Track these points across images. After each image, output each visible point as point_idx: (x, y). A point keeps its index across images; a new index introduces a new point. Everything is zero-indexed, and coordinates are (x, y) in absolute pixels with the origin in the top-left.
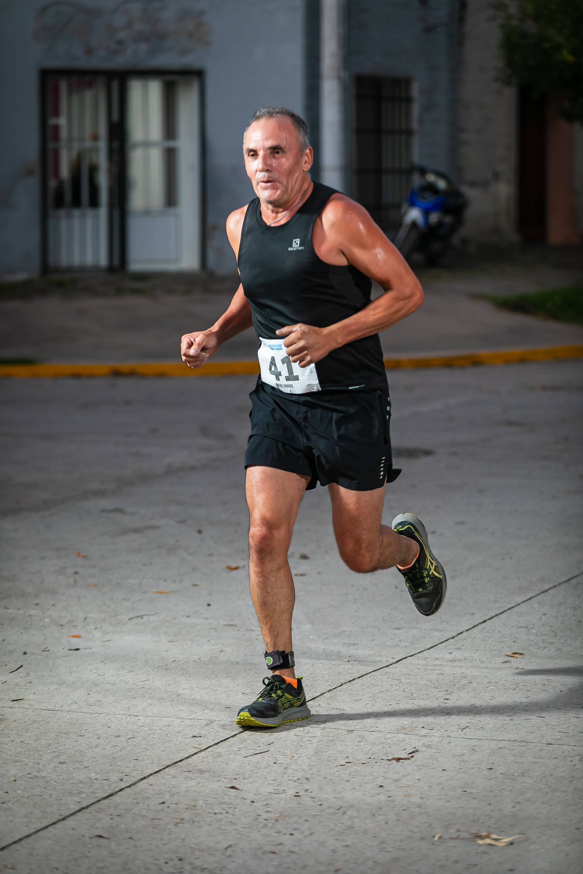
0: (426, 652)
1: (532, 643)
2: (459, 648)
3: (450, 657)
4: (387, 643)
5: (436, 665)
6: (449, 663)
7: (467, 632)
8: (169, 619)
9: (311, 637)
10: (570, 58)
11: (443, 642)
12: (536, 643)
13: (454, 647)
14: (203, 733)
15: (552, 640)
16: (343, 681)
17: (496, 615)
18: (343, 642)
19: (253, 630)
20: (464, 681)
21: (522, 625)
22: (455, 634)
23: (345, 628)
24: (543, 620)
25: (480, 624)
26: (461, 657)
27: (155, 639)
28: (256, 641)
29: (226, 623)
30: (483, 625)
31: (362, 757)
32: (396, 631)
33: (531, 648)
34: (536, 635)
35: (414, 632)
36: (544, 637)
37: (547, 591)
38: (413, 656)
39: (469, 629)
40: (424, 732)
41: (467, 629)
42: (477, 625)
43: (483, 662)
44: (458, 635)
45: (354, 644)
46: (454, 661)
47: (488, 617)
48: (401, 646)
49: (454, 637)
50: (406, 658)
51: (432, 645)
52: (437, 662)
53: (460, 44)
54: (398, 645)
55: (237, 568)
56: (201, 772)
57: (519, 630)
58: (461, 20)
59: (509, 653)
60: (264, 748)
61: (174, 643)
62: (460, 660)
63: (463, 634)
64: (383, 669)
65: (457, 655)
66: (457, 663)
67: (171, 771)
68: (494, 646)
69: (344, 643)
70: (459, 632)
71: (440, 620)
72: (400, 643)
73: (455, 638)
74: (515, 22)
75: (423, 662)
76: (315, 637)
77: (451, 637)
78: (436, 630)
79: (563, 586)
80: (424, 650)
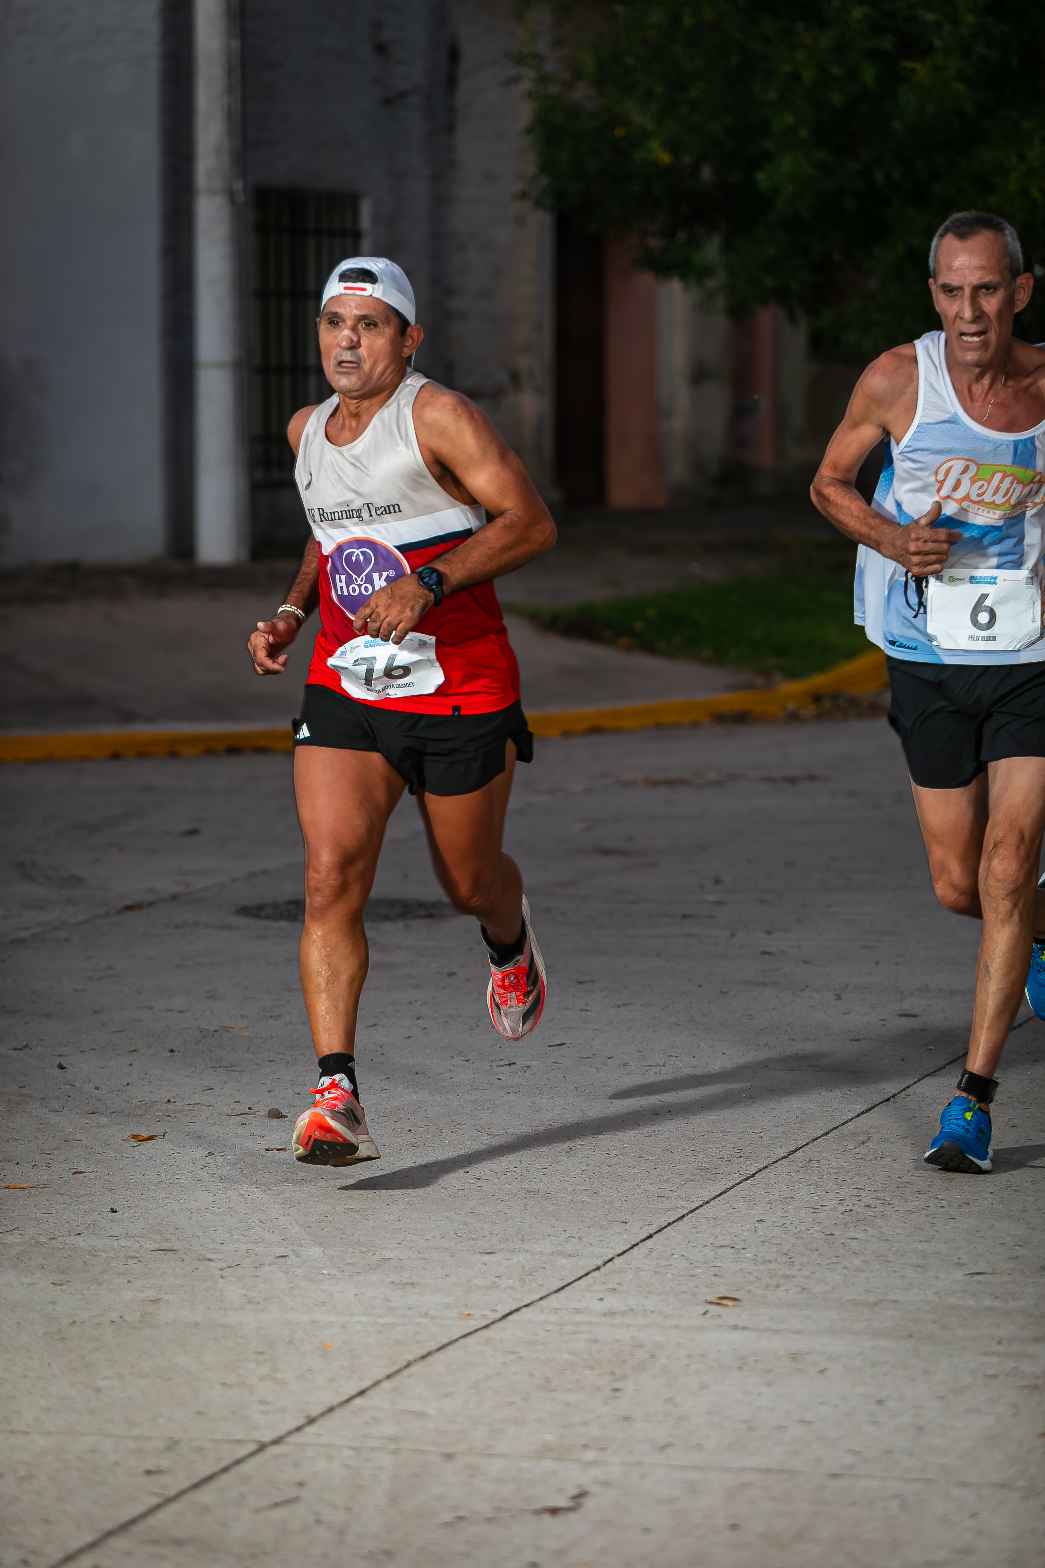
0: (553, 1297)
1: (752, 1278)
2: (614, 1290)
3: (600, 1307)
4: (475, 1281)
5: (579, 1323)
6: (604, 1319)
7: (622, 1257)
8: (42, 1239)
9: (325, 1272)
10: (665, 157)
11: (580, 1278)
12: (758, 1278)
13: (605, 1287)
14: (164, 1463)
15: (786, 1271)
16: (410, 1357)
17: (669, 1224)
18: (389, 1280)
19: (210, 1260)
20: (642, 1355)
21: (723, 1243)
22: (600, 1262)
23: (387, 1254)
24: (760, 1233)
25: (643, 1241)
26: (624, 1308)
27: (26, 1280)
28: (221, 1280)
29: (155, 1246)
30: (649, 1243)
31: (484, 1508)
32: (487, 1258)
33: (750, 1287)
34: (755, 1261)
35: (521, 1258)
36: (771, 1266)
37: (753, 1175)
38: (531, 1308)
39: (624, 1252)
40: (590, 1455)
41: (621, 1251)
42: (637, 1244)
43: (667, 1317)
44: (605, 1263)
45: (412, 1284)
46: (610, 1314)
47: (655, 1228)
48: (503, 1286)
49: (598, 1268)
50: (518, 1310)
51: (561, 1285)
52: (579, 1318)
53: (450, 128)
54: (495, 1286)
55: (151, 1138)
56: (179, 1543)
57: (720, 1251)
58: (451, 83)
59: (711, 1298)
60: (291, 1493)
61: (64, 1287)
62: (622, 1313)
63: (616, 1260)
64: (480, 1333)
65: (613, 1302)
66: (618, 1319)
67: (121, 1543)
68: (679, 1285)
69: (393, 1282)
70: (607, 1258)
71: (564, 1235)
72: (499, 1281)
73: (602, 1269)
74: (554, 89)
75: (552, 1318)
76: (333, 1272)
77: (594, 1267)
78: (562, 1254)
79: (783, 1165)
80: (547, 1293)
